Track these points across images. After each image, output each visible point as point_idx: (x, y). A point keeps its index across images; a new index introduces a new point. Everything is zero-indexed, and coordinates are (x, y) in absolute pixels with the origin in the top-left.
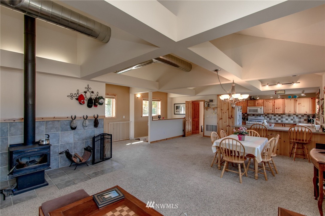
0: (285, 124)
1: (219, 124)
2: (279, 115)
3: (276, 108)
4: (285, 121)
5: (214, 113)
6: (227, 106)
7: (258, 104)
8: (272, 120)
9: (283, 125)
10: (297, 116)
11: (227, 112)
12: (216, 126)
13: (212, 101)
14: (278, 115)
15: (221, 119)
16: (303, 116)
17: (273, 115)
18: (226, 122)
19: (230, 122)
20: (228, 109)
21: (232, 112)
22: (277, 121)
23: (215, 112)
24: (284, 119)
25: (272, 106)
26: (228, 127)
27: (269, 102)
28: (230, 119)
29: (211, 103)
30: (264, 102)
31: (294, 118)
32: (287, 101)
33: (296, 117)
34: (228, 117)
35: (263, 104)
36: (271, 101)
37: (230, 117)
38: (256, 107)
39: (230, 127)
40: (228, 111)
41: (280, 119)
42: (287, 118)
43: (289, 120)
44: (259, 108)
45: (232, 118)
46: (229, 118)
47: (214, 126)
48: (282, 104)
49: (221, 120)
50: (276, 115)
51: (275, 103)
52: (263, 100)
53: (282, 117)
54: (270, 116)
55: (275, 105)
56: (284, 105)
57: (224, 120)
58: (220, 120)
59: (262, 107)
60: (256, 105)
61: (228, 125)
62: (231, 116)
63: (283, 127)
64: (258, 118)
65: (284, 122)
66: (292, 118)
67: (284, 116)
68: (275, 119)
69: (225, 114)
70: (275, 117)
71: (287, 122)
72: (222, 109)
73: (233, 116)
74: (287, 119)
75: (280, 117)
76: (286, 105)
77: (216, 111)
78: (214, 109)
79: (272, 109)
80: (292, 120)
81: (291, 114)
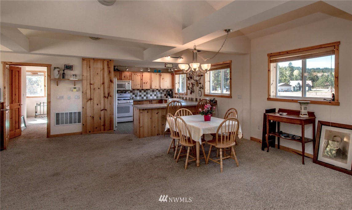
0: (152, 100)
1: (86, 110)
2: (145, 91)
3: (144, 83)
4: (149, 97)
5: (75, 90)
6: (102, 78)
7: (124, 77)
8: (137, 97)
9: (150, 102)
10: (159, 91)
11: (102, 88)
12: (79, 113)
13: (69, 67)
14: (143, 91)
15: (91, 99)
16: (163, 91)
17: (139, 91)
18: (99, 105)
19: (106, 103)
20: (103, 83)
21: (109, 87)
22: (143, 98)
23: (77, 89)
24: (149, 95)
25: (140, 80)
26: (103, 112)
27: (137, 75)
28: (106, 99)
29: (67, 72)
30: (131, 74)
31: (157, 93)
32: (153, 75)
33: (158, 93)
34: (102, 95)
35: (130, 77)
36: (139, 74)
37: (107, 95)
38: (123, 81)
39: (106, 111)
40: (102, 86)
41: (145, 95)
42: (151, 93)
43: (153, 95)
44: (126, 82)
45: (109, 97)
46: (105, 97)
47: (75, 113)
48: (149, 78)
49: (89, 102)
50: (142, 91)
51: (143, 76)
52: (130, 72)
53: (147, 93)
54: (136, 92)
55: (143, 80)
56: (151, 79)
57: (96, 101)
58: (87, 101)
59: (130, 82)
60: (123, 78)
61: (102, 108)
62: (109, 94)
63: (150, 104)
64: (123, 95)
65: (149, 99)
66: (155, 93)
67: (149, 91)
68: (140, 96)
69: (97, 91)
70: (141, 94)
71: (151, 98)
72: (92, 83)
73: (111, 94)
74: (151, 95)
75: (145, 93)
76: (153, 79)
77: (78, 86)
78: (75, 83)
79: (140, 84)
80: (155, 95)
81: (155, 90)
